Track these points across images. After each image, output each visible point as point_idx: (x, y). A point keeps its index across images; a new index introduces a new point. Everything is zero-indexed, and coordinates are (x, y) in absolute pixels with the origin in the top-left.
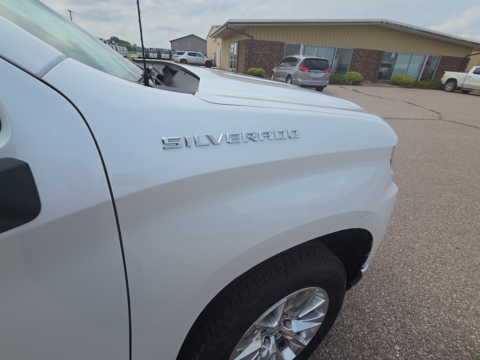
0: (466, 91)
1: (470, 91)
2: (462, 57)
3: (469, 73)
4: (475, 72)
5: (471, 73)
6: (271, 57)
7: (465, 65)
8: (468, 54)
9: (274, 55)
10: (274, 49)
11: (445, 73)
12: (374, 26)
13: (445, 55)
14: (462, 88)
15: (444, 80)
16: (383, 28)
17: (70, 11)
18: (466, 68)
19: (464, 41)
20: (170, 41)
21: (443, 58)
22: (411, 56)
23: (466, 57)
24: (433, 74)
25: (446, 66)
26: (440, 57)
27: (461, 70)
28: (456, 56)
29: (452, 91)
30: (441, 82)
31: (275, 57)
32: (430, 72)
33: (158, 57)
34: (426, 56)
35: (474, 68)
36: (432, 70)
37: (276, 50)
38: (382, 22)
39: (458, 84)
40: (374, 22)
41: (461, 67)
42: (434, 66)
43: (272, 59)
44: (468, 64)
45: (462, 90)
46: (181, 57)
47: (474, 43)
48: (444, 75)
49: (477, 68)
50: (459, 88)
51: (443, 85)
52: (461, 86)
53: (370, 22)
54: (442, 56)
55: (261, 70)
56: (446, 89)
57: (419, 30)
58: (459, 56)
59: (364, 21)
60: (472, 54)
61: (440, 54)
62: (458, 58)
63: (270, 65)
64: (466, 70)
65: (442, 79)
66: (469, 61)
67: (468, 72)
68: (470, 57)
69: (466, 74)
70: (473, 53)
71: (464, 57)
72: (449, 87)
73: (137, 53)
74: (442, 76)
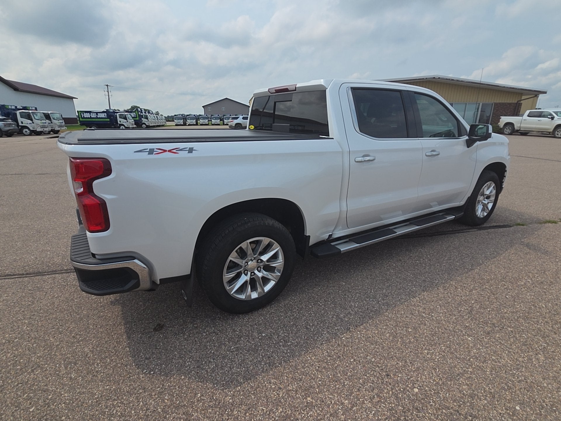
0: (525, 133)
1: (529, 133)
2: (513, 102)
3: (524, 116)
4: (529, 115)
5: (525, 116)
7: (518, 109)
8: (519, 100)
11: (501, 118)
12: (426, 81)
13: (498, 102)
14: (520, 130)
15: (501, 124)
16: (435, 82)
17: (107, 86)
18: (520, 112)
19: (513, 88)
20: (203, 107)
21: (496, 104)
22: (464, 105)
23: (518, 101)
24: (489, 119)
25: (500, 112)
26: (492, 104)
27: (515, 114)
28: (508, 102)
29: (511, 134)
30: (498, 126)
32: (485, 118)
33: (184, 123)
34: (479, 104)
35: (528, 112)
36: (487, 116)
38: (434, 78)
39: (515, 127)
40: (426, 78)
41: (515, 111)
42: (489, 112)
44: (521, 108)
45: (520, 133)
46: (236, 121)
47: (523, 89)
48: (501, 120)
49: (530, 112)
50: (517, 131)
51: (501, 129)
52: (519, 129)
53: (423, 79)
54: (495, 103)
56: (505, 132)
58: (511, 102)
60: (522, 99)
61: (493, 102)
62: (510, 104)
64: (521, 113)
65: (499, 124)
66: (521, 105)
67: (522, 115)
68: (522, 102)
69: (521, 118)
70: (523, 97)
71: (516, 102)
72: (507, 130)
73: (175, 120)
74: (499, 121)
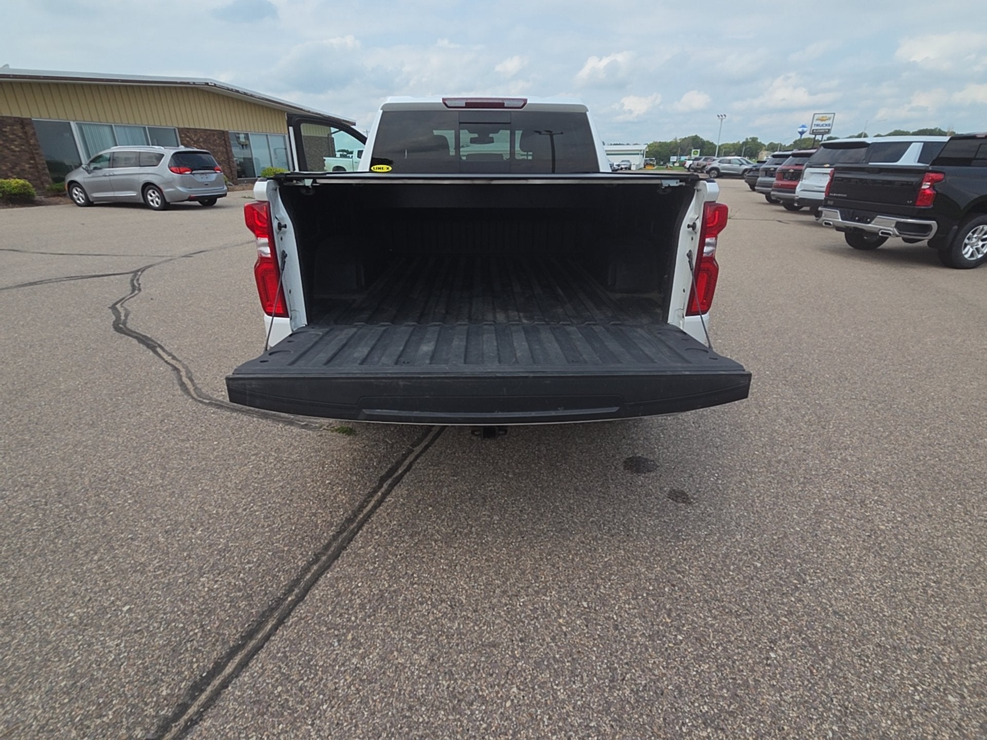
6: (6, 151)
9: (13, 147)
10: (7, 134)
31: (19, 151)
37: (14, 134)
43: (13, 155)
53: (188, 83)
55: (22, 181)
57: (263, 99)
59: (179, 81)
62: (321, 139)
63: (14, 170)
74: (324, 165)
